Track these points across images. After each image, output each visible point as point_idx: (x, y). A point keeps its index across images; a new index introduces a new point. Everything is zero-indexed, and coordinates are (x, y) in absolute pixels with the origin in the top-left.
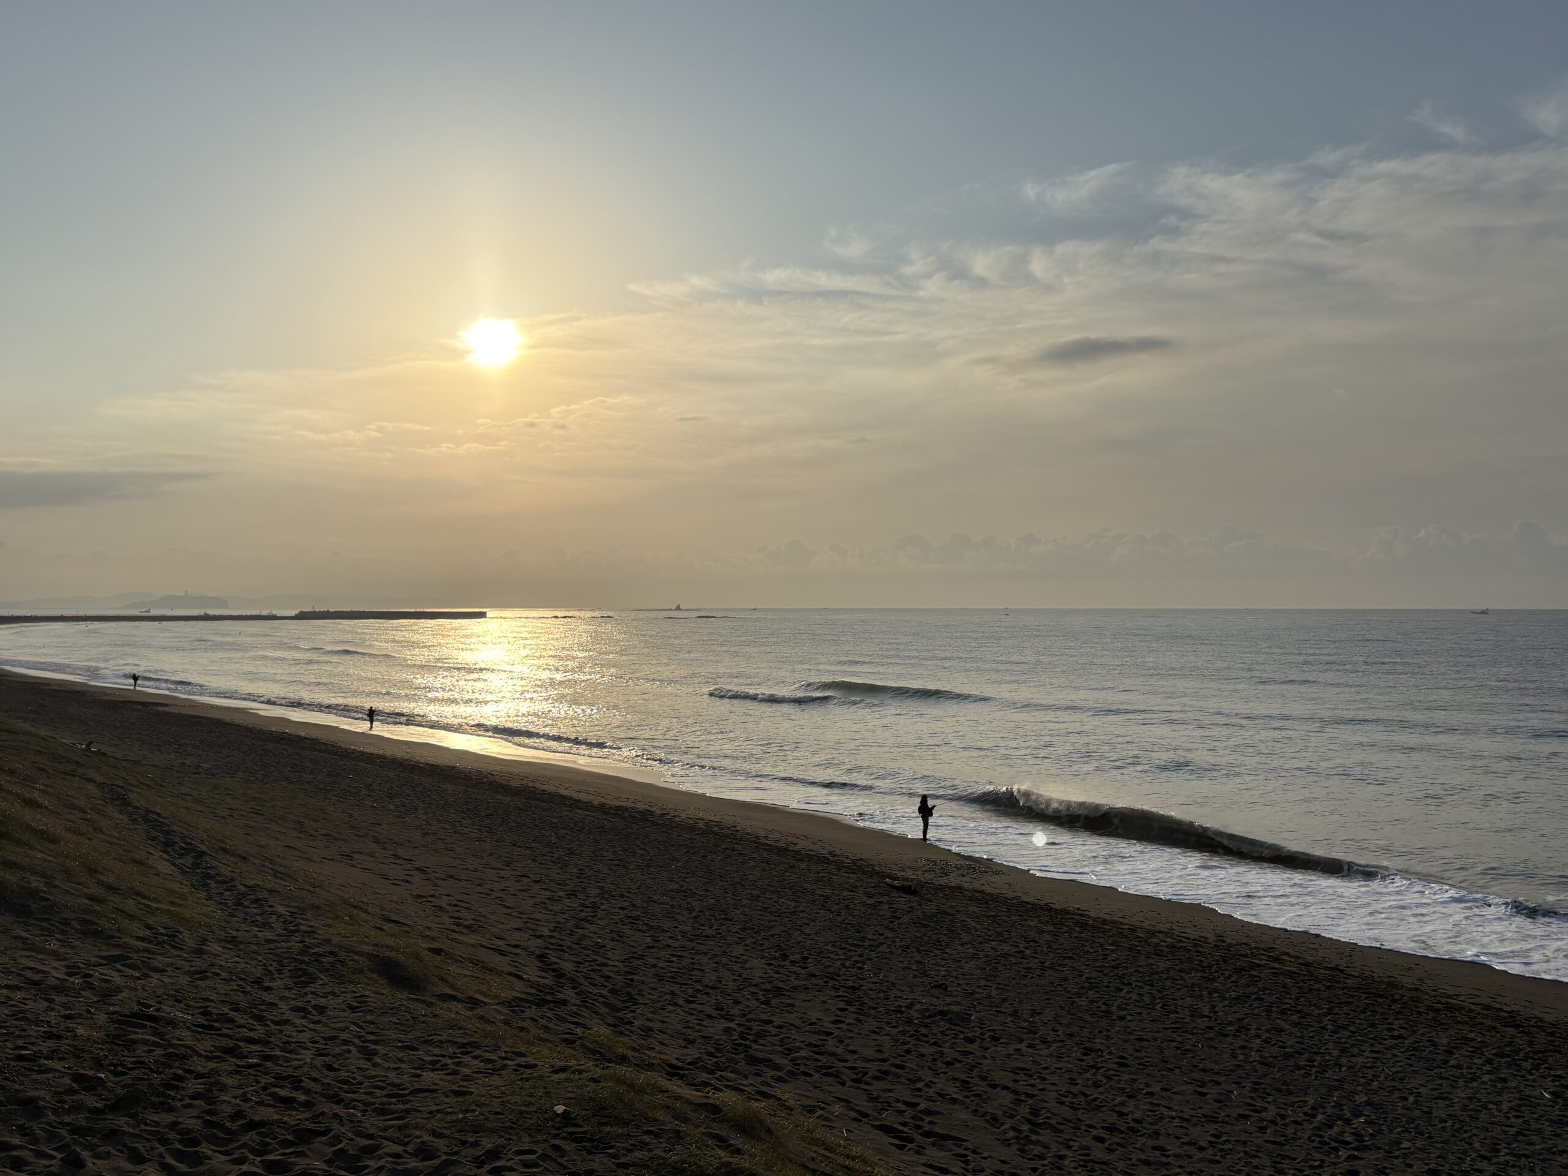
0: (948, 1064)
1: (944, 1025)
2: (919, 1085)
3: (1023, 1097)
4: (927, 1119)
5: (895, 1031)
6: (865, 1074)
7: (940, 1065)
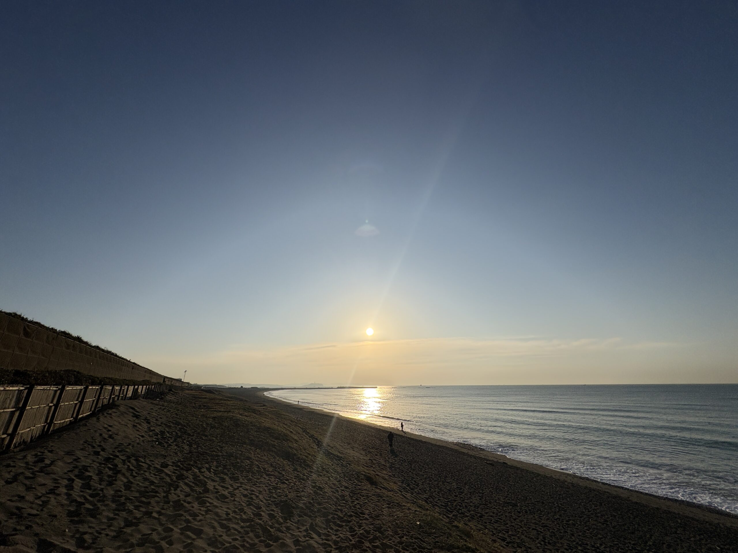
0: (515, 520)
1: (511, 507)
2: (508, 526)
3: (539, 533)
4: (513, 537)
5: (497, 508)
6: (491, 520)
7: (512, 519)
